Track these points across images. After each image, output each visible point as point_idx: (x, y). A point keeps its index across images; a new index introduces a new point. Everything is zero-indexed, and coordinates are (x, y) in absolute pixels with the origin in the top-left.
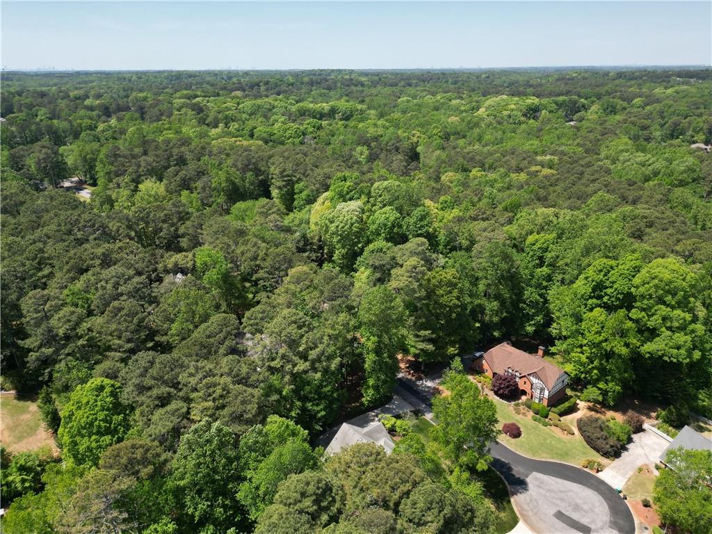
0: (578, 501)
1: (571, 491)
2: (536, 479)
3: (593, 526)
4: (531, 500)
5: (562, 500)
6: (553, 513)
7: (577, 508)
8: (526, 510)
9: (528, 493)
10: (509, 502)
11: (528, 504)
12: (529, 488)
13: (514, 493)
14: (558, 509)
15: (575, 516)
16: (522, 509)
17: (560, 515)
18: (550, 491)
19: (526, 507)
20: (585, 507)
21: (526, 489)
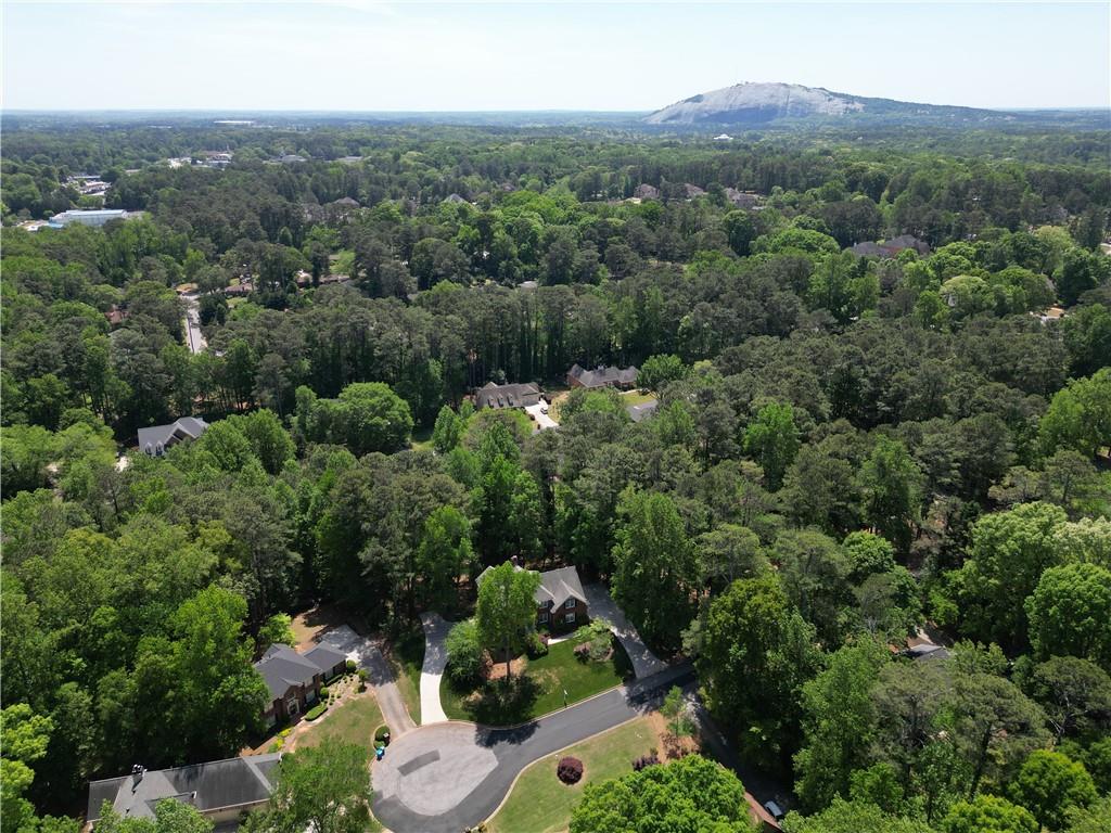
0: (440, 786)
1: (457, 787)
2: (488, 761)
3: (405, 779)
4: (464, 740)
5: (450, 771)
6: (440, 751)
7: (433, 779)
8: (455, 730)
9: (474, 742)
10: (471, 719)
11: (462, 735)
12: (478, 747)
13: (479, 730)
14: (441, 760)
15: (425, 770)
16: (459, 728)
17: (434, 757)
18: (467, 766)
19: (459, 732)
20: (429, 788)
21: (479, 743)
